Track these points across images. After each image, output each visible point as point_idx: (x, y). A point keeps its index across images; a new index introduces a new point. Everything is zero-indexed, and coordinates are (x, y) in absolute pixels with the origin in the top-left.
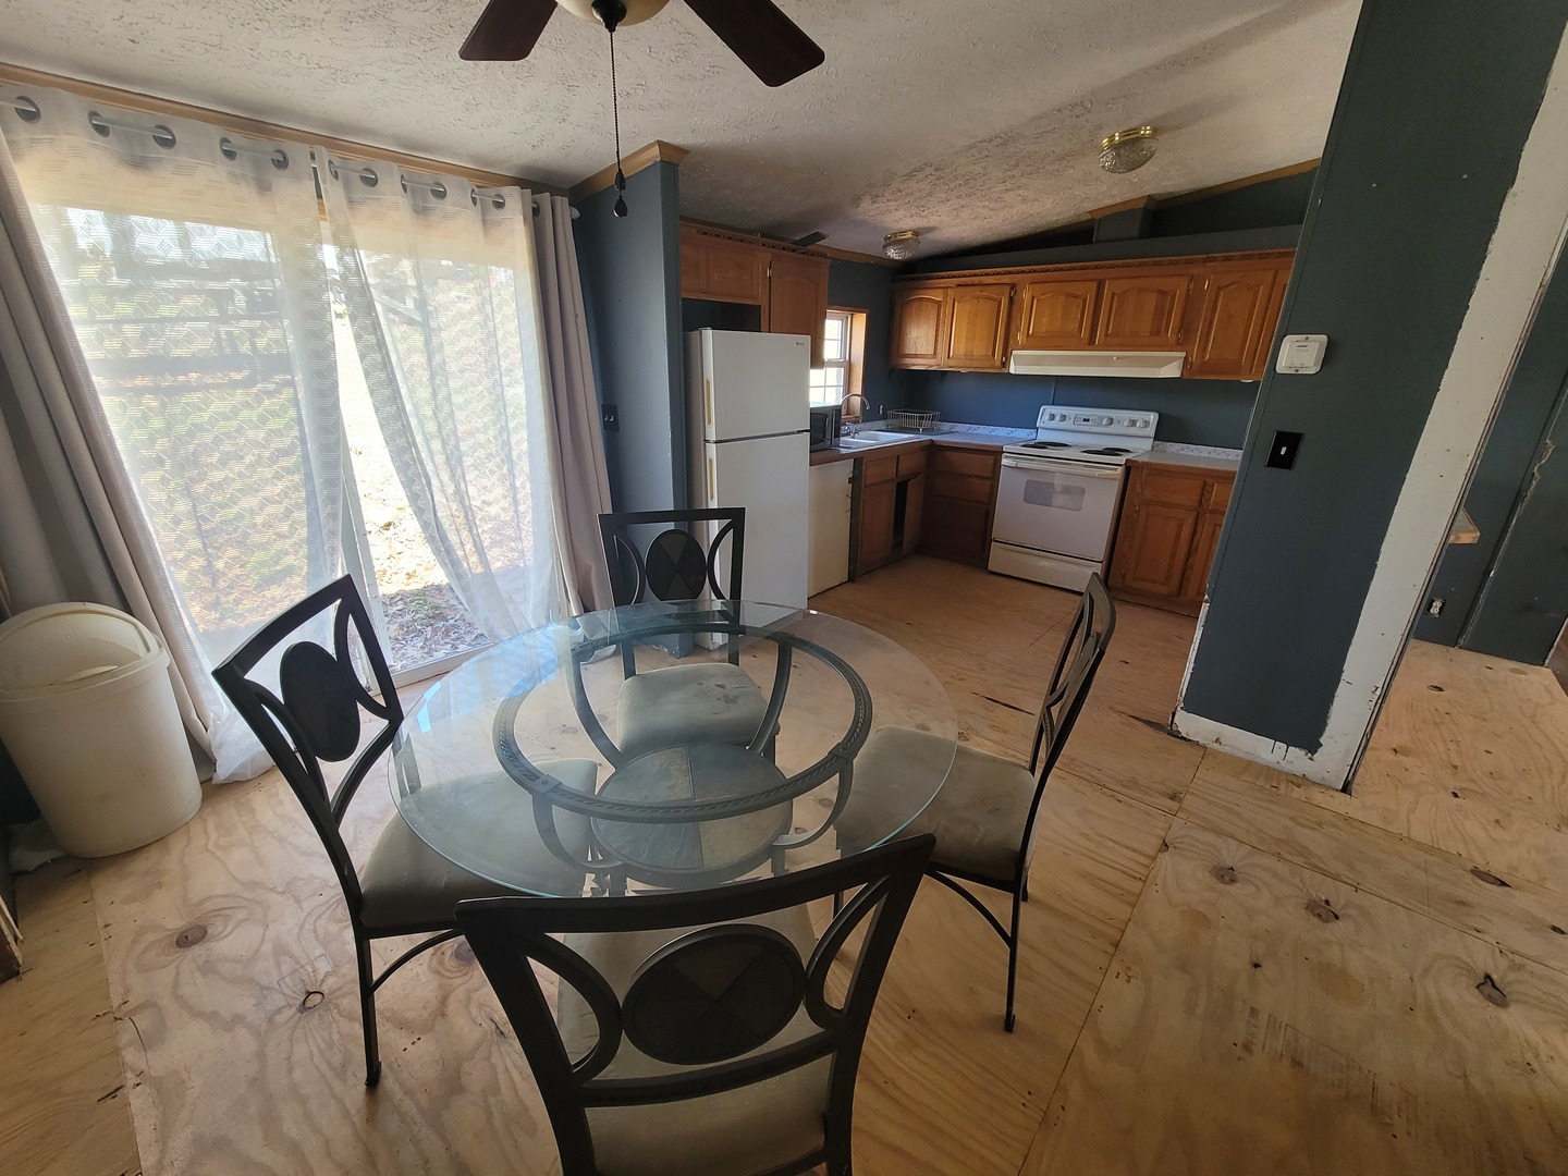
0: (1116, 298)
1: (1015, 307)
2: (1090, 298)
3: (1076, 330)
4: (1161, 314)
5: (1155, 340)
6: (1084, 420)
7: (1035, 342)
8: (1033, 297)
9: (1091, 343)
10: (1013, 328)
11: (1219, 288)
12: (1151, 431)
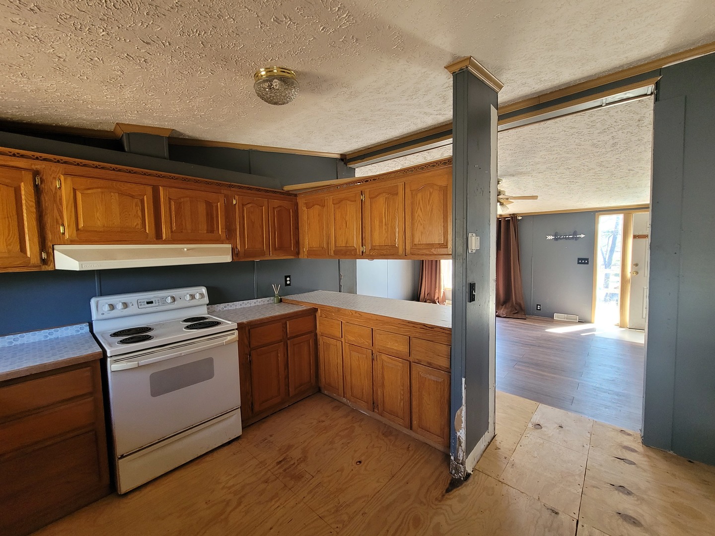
0: (173, 203)
1: (46, 199)
2: (147, 200)
3: (139, 226)
4: (211, 218)
5: (210, 237)
6: (148, 303)
7: (84, 236)
8: (74, 190)
9: (158, 238)
10: (49, 221)
11: (243, 205)
12: (206, 300)
